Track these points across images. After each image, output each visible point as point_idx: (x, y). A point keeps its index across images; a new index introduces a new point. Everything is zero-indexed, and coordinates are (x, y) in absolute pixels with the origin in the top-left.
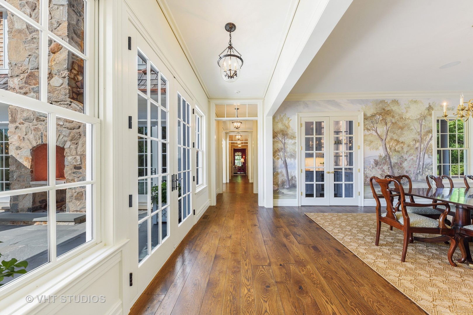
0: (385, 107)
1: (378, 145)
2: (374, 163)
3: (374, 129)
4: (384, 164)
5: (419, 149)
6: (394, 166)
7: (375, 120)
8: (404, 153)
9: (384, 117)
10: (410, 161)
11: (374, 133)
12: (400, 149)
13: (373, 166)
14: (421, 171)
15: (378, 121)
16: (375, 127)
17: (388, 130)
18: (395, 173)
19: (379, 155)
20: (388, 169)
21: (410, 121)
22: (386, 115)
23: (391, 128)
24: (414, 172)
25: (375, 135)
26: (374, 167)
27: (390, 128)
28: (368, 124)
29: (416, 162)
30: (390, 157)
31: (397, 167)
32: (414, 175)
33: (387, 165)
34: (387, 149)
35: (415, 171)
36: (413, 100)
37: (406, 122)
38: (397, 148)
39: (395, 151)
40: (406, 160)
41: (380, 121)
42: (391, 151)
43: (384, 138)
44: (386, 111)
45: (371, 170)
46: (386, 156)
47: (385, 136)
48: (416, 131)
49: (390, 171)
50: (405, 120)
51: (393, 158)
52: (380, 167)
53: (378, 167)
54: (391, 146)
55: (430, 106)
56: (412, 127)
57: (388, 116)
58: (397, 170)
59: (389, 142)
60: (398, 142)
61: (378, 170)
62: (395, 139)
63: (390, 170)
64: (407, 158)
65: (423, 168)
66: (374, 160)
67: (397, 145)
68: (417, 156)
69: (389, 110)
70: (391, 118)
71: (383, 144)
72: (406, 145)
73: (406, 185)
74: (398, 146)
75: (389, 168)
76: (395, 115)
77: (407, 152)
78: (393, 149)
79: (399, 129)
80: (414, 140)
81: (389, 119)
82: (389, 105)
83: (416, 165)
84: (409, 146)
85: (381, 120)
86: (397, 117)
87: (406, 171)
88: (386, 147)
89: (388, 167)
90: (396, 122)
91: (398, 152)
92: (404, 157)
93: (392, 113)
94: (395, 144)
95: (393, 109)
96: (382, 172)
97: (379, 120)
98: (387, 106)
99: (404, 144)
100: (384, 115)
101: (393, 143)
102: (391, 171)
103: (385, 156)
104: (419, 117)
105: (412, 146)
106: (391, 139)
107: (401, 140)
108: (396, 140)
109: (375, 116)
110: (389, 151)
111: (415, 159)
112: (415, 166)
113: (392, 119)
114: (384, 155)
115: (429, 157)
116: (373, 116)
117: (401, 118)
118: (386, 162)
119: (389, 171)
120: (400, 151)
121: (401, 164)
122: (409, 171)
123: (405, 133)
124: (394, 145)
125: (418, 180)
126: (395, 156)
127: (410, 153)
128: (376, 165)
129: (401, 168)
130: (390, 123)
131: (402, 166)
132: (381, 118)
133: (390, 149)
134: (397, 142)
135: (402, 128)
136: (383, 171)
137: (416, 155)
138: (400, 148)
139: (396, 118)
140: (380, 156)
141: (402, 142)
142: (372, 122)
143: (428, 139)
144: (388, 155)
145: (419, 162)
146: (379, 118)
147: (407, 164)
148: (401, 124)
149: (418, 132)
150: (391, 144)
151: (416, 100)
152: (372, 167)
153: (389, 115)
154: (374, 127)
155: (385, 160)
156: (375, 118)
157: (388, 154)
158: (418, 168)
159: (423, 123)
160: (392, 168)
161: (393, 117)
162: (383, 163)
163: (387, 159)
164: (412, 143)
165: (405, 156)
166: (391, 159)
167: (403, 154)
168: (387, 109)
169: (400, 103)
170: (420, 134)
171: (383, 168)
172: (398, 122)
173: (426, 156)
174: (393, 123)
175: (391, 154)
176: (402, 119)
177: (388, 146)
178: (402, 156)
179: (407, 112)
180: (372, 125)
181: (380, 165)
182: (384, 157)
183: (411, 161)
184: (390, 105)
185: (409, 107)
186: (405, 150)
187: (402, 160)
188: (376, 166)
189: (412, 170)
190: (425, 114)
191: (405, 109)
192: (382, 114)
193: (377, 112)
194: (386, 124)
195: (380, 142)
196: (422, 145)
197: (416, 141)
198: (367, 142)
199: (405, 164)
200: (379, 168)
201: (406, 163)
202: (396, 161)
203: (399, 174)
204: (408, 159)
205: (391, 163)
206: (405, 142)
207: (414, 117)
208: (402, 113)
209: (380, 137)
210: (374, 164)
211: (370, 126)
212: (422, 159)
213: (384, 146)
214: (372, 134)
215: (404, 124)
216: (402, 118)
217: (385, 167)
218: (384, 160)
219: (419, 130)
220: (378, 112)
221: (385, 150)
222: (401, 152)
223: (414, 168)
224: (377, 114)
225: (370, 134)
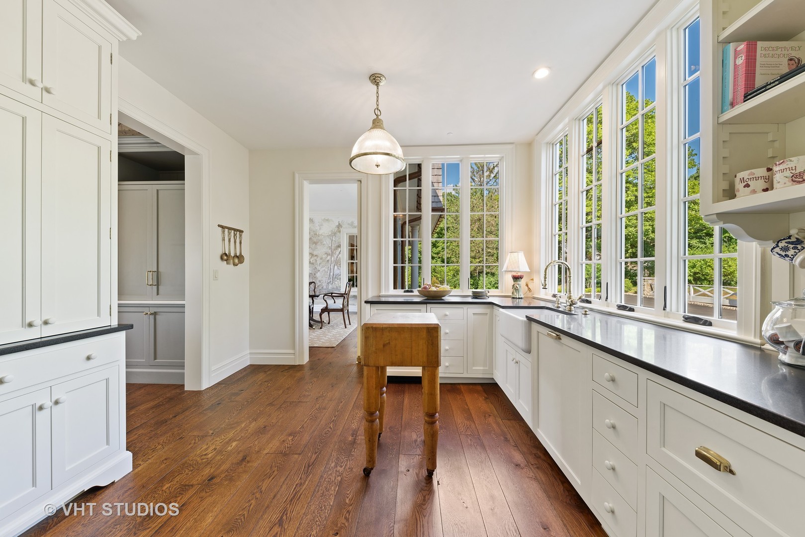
5: (330, 262)
14: (331, 280)
21: (322, 236)
32: (326, 284)
35: (327, 281)
36: (326, 219)
37: (319, 238)
50: (319, 236)
55: (339, 224)
56: (325, 243)
65: (333, 278)
67: (311, 257)
72: (319, 258)
77: (320, 264)
80: (326, 253)
84: (321, 259)
99: (317, 257)
104: (330, 233)
105: (324, 258)
107: (315, 253)
111: (326, 270)
115: (338, 269)
117: (315, 234)
121: (315, 274)
123: (318, 247)
127: (322, 265)
138: (314, 260)
139: (311, 234)
143: (337, 253)
145: (330, 272)
149: (329, 247)
151: (328, 219)
158: (329, 278)
159: (333, 239)
164: (324, 256)
165: (318, 268)
170: (330, 248)
173: (336, 267)
178: (316, 268)
179: (320, 229)
183: (323, 272)
185: (322, 225)
186: (318, 262)
189: (324, 279)
190: (336, 231)
196: (333, 258)
197: (327, 254)
199: (318, 275)
204: (321, 270)
207: (326, 233)
212: (332, 270)
215: (317, 239)
219: (330, 245)
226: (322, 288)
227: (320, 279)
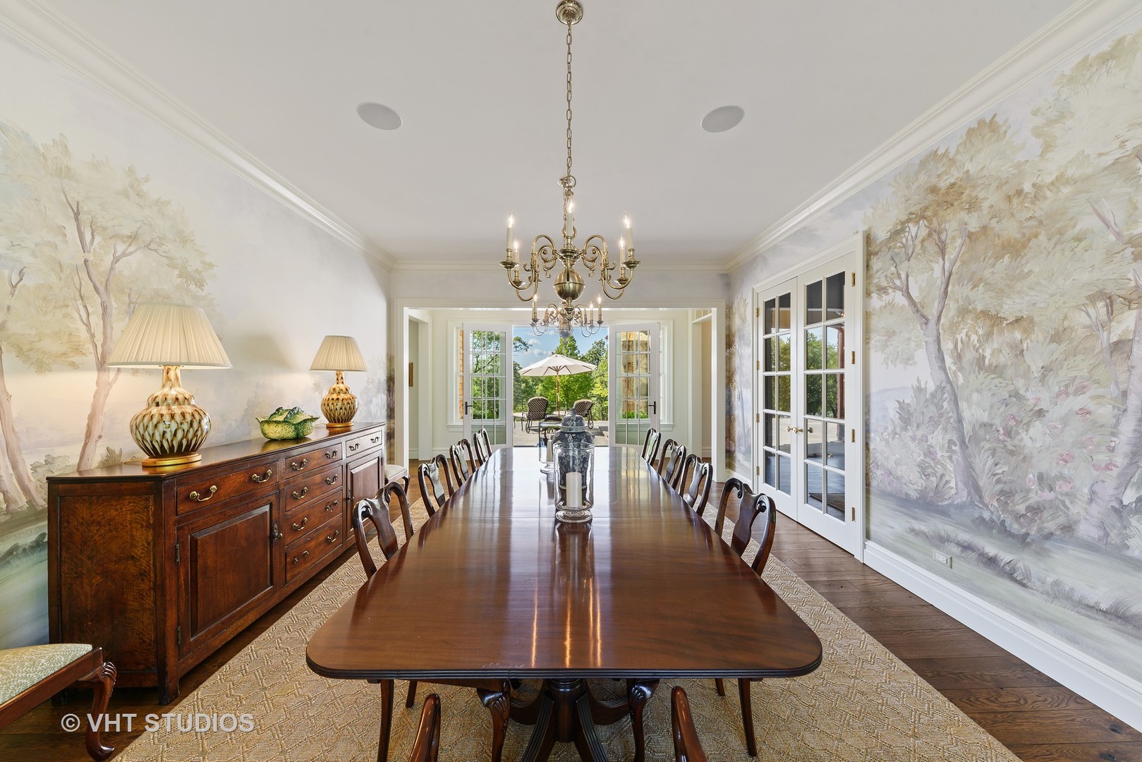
0: (939, 176)
1: (913, 344)
2: (898, 416)
3: (898, 282)
4: (934, 422)
6: (976, 439)
7: (904, 246)
8: (1027, 374)
9: (935, 220)
10: (1065, 421)
11: (900, 299)
12: (1003, 359)
13: (895, 427)
15: (914, 246)
16: (903, 276)
17: (950, 274)
18: (977, 470)
19: (915, 383)
20: (949, 447)
21: (1066, 190)
22: (941, 213)
23: (963, 263)
24: (1093, 493)
25: (902, 308)
26: (898, 430)
27: (958, 264)
28: (881, 269)
29: (1113, 434)
30: (956, 397)
31: (987, 446)
32: (1095, 510)
33: (945, 430)
34: (943, 360)
35: (1107, 490)
36: (1093, 54)
37: (1042, 207)
38: (988, 353)
39: (980, 369)
40: (1040, 413)
41: (919, 247)
42: (961, 369)
43: (932, 312)
44: (943, 191)
45: (887, 442)
46: (941, 389)
47: (936, 304)
48: (1118, 235)
49: (954, 457)
51: (968, 400)
52: (919, 434)
53: (910, 433)
54: (960, 345)
57: (949, 211)
58: (990, 461)
59: (953, 328)
60: (993, 320)
61: (912, 445)
62: (980, 308)
63: (954, 452)
64: (1043, 405)
66: (899, 402)
67: (989, 335)
68: (1125, 394)
69: (953, 185)
70: (963, 215)
71: (931, 340)
72: (1038, 335)
73: (1037, 553)
74: (996, 343)
75: (951, 442)
76: (981, 195)
77: (1046, 370)
78: (969, 356)
79: (998, 257)
80: (1100, 295)
81: (954, 223)
82: (953, 161)
83: (1112, 450)
84: (1056, 336)
85: (923, 241)
86: (991, 198)
87: (1041, 478)
88: (939, 349)
89: (948, 437)
90: (984, 229)
91: (996, 370)
92: (1029, 395)
93: (967, 192)
94: (981, 332)
95: (971, 172)
96: (925, 455)
97: (917, 242)
98: (944, 169)
99: (1028, 331)
100: (935, 214)
101: (971, 332)
102: (961, 460)
103: (936, 391)
105: (1081, 332)
106: (963, 312)
107: (1010, 308)
108: (985, 314)
109: (903, 230)
110: (954, 368)
111: (1105, 412)
112: (1102, 458)
113: (966, 218)
114: (931, 387)
116: (896, 233)
117: (1009, 198)
118: (941, 415)
119: (950, 458)
120: (1005, 366)
121: (1008, 433)
122: (1057, 478)
123: (1037, 269)
124: (974, 338)
125: (1129, 553)
126: (979, 391)
127: (1064, 374)
128: (906, 422)
129: (1012, 453)
130: (959, 241)
131: (1016, 442)
132: (924, 232)
133: (959, 358)
134: (988, 323)
135: (1015, 249)
136: (930, 453)
137: (1114, 391)
138: (1006, 350)
139: (986, 205)
140: (919, 390)
141: (1018, 320)
142: (892, 259)
144: (948, 387)
146: (916, 236)
147: (1048, 439)
148: (1009, 229)
149: (1132, 241)
150: (963, 335)
151: (1120, 42)
152: (890, 428)
153: (956, 203)
154: (899, 276)
155: (936, 405)
156: (904, 240)
157: (949, 381)
160: (963, 443)
161: (973, 206)
162: (927, 419)
163: (945, 405)
164: (1080, 319)
165: (1035, 395)
166: (963, 405)
167: (1020, 383)
168: (943, 184)
169: (1006, 121)
171: (930, 438)
172: (995, 220)
174: (970, 236)
175: (961, 380)
176: (1015, 201)
177: (947, 346)
178: (1016, 395)
179: (1047, 147)
180: (893, 269)
181: (918, 426)
182: (933, 395)
183: (1077, 424)
184: (959, 157)
186: (1035, 362)
187: (1014, 410)
188: (905, 429)
189: (1082, 477)
191: (1037, 136)
192: (929, 213)
193: (911, 214)
194: (943, 252)
195: (917, 330)
197: (1112, 299)
198: (878, 337)
199: (1033, 437)
200: (913, 438)
201: (1037, 428)
202: (985, 417)
203: (998, 481)
204: (1055, 413)
205: (960, 420)
206: (1036, 319)
207: (1100, 155)
208: (1018, 165)
209: (918, 311)
210: (897, 421)
211: (886, 276)
213: (933, 348)
214: (890, 305)
215: (1026, 224)
216: (1019, 193)
217: (938, 439)
218: (933, 408)
220: (913, 209)
221: (936, 365)
222: (1009, 372)
223: (1096, 467)
224: (909, 220)
225: (885, 307)
226: (1068, 528)
227: (1045, 464)
